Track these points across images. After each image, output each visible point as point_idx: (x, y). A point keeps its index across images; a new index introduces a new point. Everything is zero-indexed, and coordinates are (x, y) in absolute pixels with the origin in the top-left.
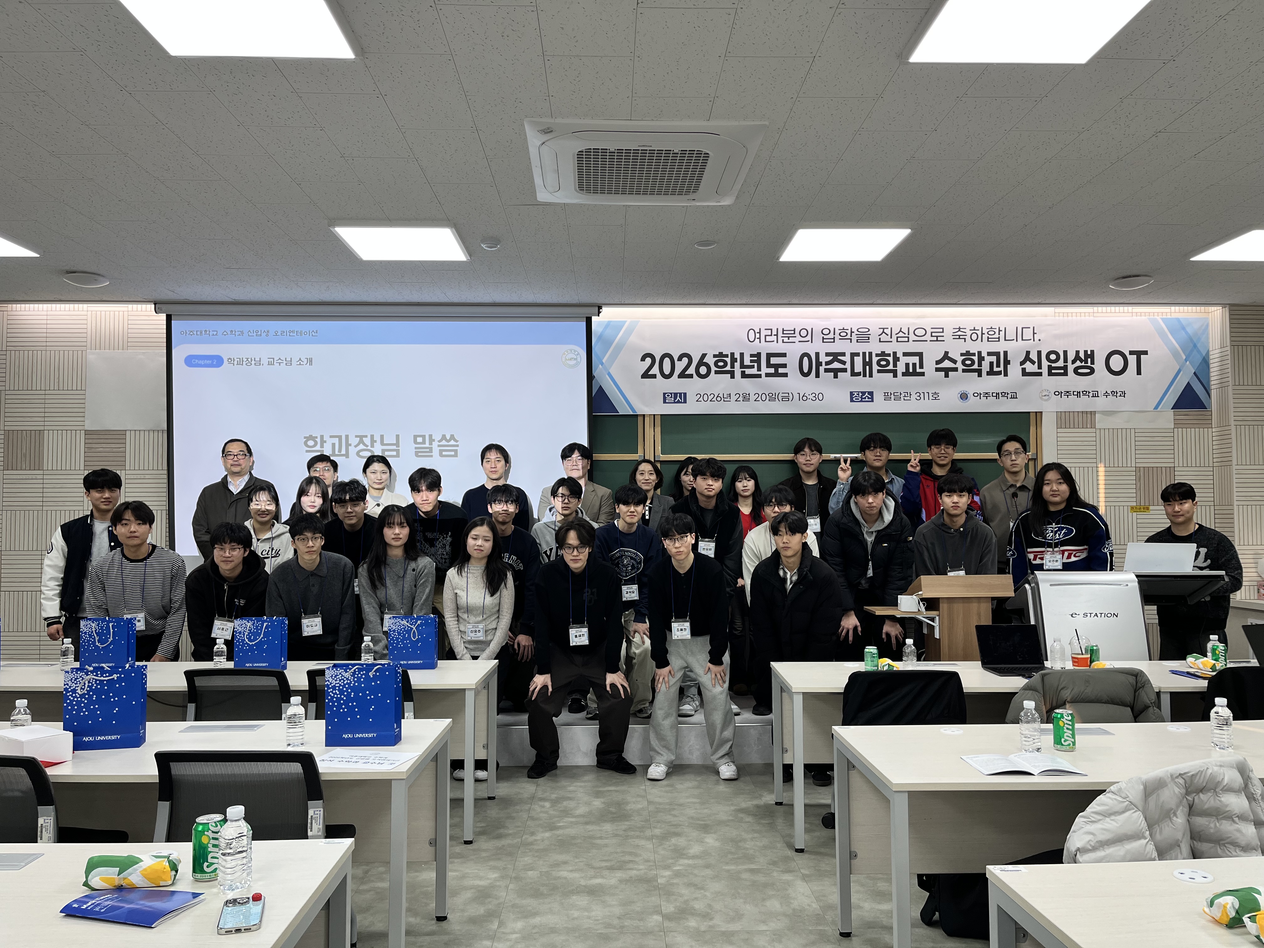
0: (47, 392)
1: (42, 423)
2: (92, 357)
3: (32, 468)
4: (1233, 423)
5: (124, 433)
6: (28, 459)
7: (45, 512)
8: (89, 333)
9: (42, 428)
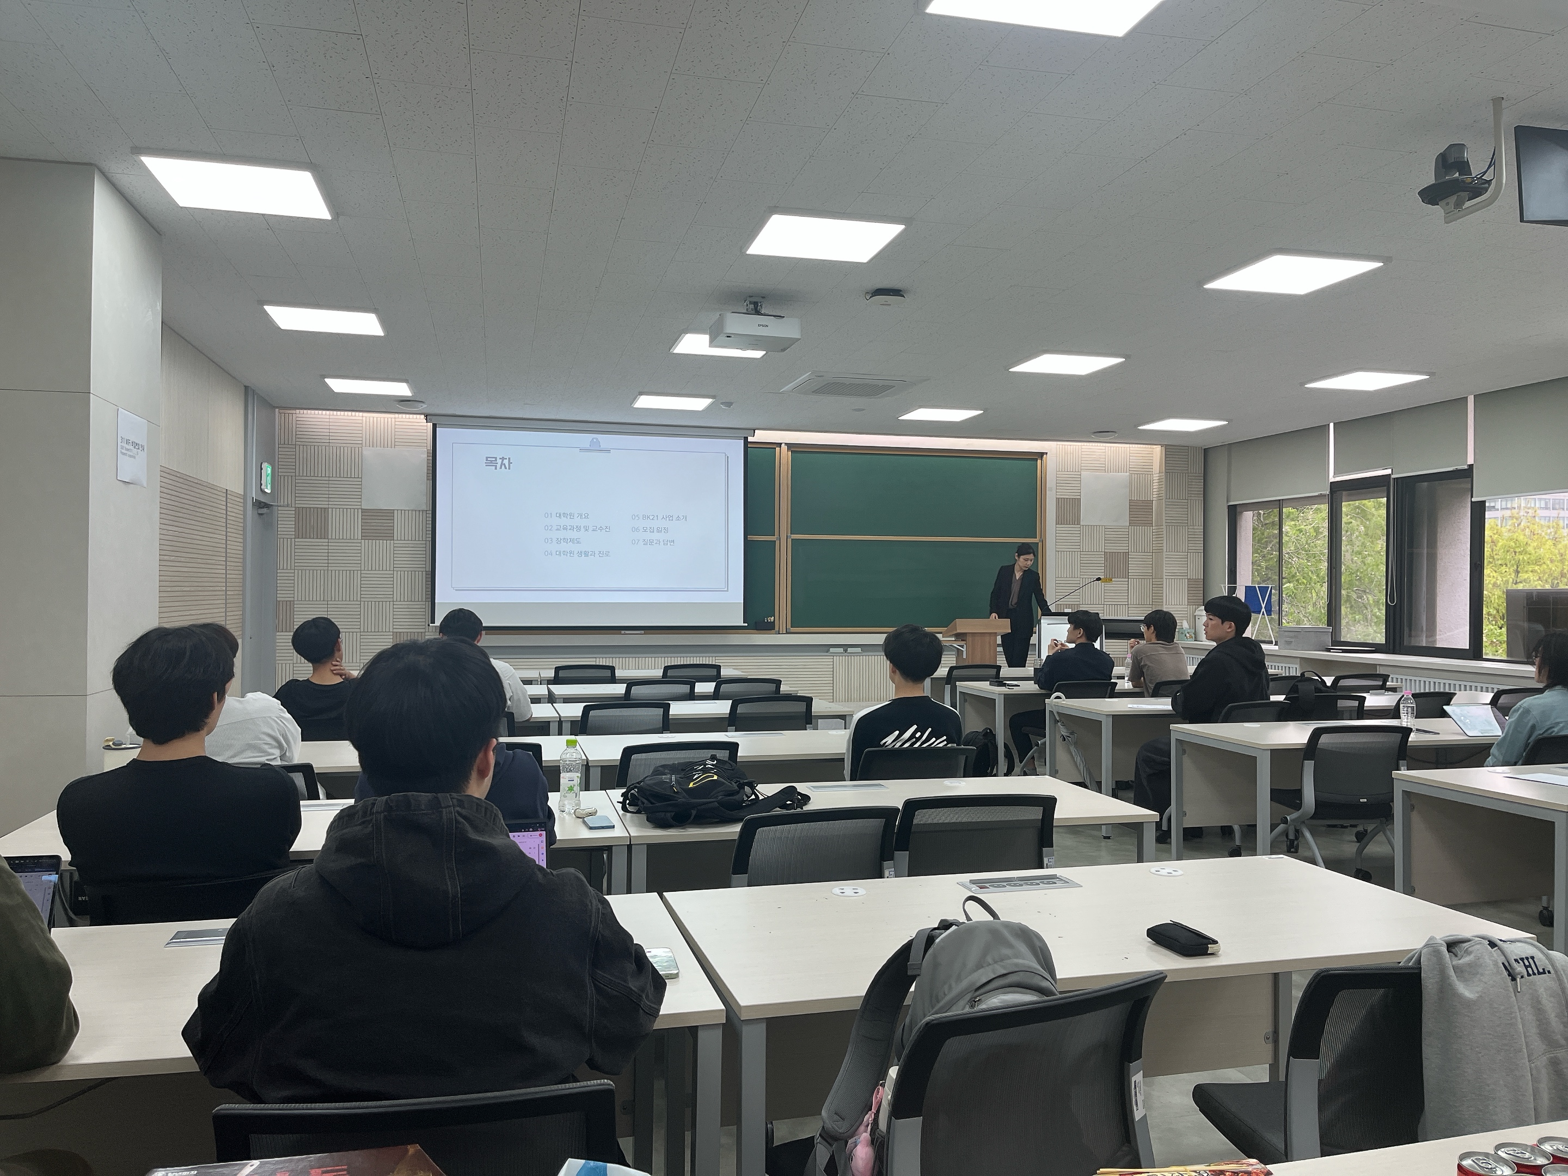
0: (330, 479)
1: (327, 503)
2: (367, 452)
3: (319, 537)
4: (1164, 524)
5: (392, 511)
6: (315, 530)
7: (330, 572)
8: (364, 433)
9: (327, 506)
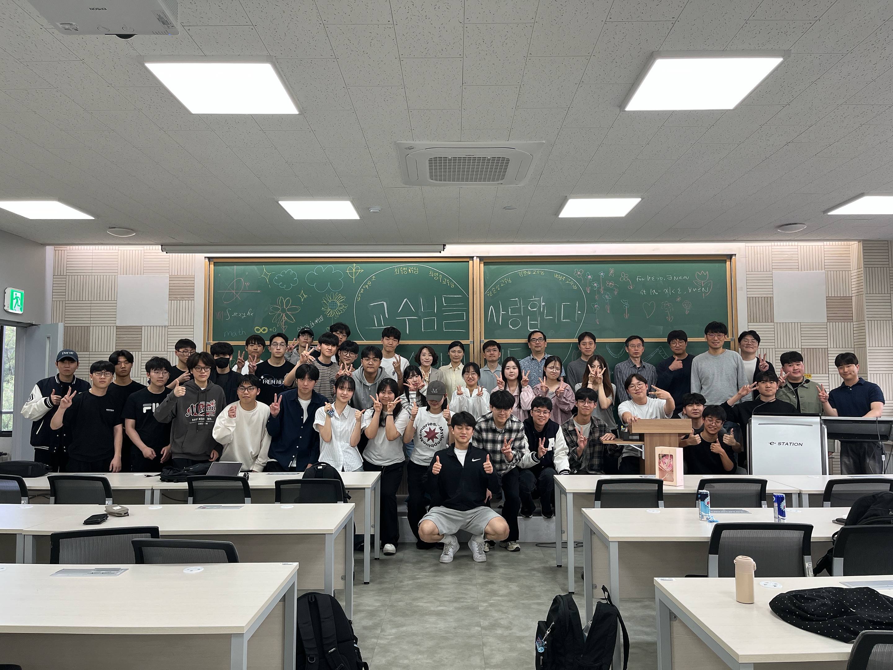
0: (92, 302)
1: (89, 322)
2: (121, 279)
3: (82, 350)
4: (866, 319)
5: (141, 328)
6: (80, 344)
8: (119, 264)
9: (88, 325)
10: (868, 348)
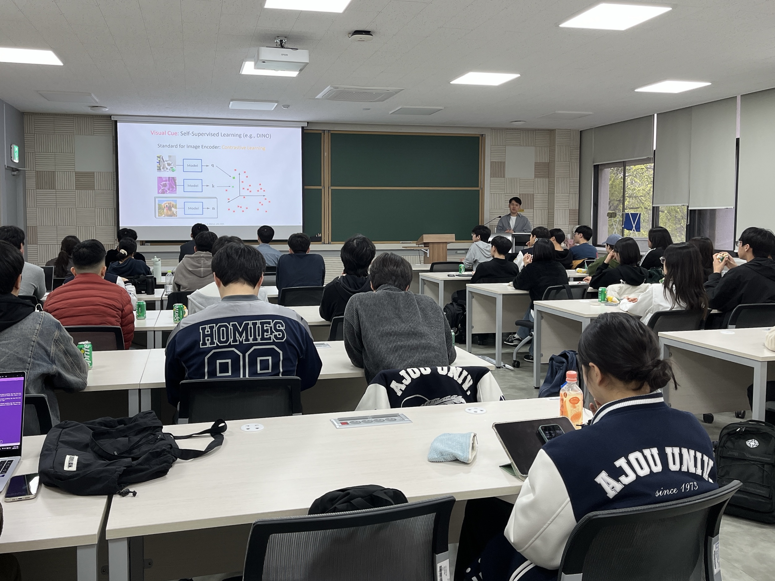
0: (56, 154)
1: (54, 168)
3: (50, 188)
4: (555, 176)
5: (94, 173)
6: (48, 184)
7: (57, 209)
8: (75, 126)
10: (555, 194)
